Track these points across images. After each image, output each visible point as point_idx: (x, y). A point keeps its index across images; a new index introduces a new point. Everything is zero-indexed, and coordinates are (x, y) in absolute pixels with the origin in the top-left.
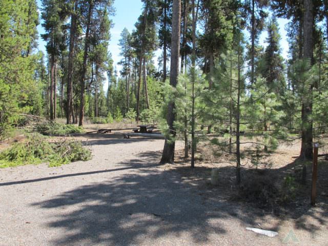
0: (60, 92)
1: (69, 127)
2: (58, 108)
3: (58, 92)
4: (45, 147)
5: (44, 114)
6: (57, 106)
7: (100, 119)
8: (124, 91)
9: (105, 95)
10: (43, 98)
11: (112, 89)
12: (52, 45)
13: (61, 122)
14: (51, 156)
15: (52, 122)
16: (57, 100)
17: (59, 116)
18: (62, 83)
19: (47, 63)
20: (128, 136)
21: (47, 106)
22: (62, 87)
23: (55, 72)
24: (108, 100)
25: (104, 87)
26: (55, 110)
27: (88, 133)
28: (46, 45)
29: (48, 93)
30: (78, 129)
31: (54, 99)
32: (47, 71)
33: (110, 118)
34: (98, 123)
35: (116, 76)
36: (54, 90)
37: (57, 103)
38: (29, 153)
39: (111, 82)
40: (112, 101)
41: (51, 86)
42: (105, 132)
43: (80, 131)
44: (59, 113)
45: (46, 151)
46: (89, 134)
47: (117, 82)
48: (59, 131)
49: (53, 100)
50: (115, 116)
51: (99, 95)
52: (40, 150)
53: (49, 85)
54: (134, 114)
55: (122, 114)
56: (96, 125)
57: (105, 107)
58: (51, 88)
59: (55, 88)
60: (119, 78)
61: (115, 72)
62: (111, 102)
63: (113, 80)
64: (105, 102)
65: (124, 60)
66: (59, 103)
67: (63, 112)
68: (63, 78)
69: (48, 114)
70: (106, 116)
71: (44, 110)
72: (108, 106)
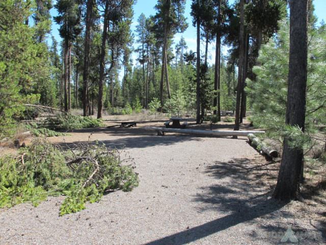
0: (74, 81)
1: (86, 120)
2: (72, 99)
3: (72, 82)
4: (53, 164)
5: (58, 104)
6: (72, 96)
7: (117, 110)
8: (141, 81)
9: (121, 84)
10: (57, 88)
11: (128, 78)
12: (66, 28)
13: (76, 113)
14: (66, 182)
15: (66, 114)
16: (71, 90)
17: (74, 107)
18: (77, 72)
19: (61, 51)
20: (163, 132)
21: (61, 97)
22: (77, 77)
23: (69, 58)
24: (123, 90)
25: (119, 77)
26: (69, 100)
27: (109, 127)
28: (59, 28)
29: (62, 82)
30: (97, 122)
31: (69, 88)
32: (61, 60)
33: (129, 109)
34: (116, 114)
35: (132, 65)
36: (69, 79)
37: (72, 93)
38: (23, 177)
39: (127, 71)
40: (128, 90)
41: (65, 75)
42: (129, 126)
43: (100, 125)
44: (73, 104)
45: (56, 170)
46: (111, 130)
47: (133, 71)
48: (75, 124)
49: (67, 90)
50: (134, 107)
51: (115, 84)
52: (45, 171)
53: (63, 73)
54: (158, 105)
55: (141, 105)
56: (116, 116)
57: (121, 97)
58: (65, 77)
59: (69, 76)
60: (134, 67)
61: (131, 61)
62: (127, 92)
63: (128, 69)
64: (120, 92)
65: (141, 47)
66: (74, 93)
67: (78, 103)
68: (77, 65)
69: (62, 104)
70: (123, 107)
71: (58, 100)
72: (123, 96)
